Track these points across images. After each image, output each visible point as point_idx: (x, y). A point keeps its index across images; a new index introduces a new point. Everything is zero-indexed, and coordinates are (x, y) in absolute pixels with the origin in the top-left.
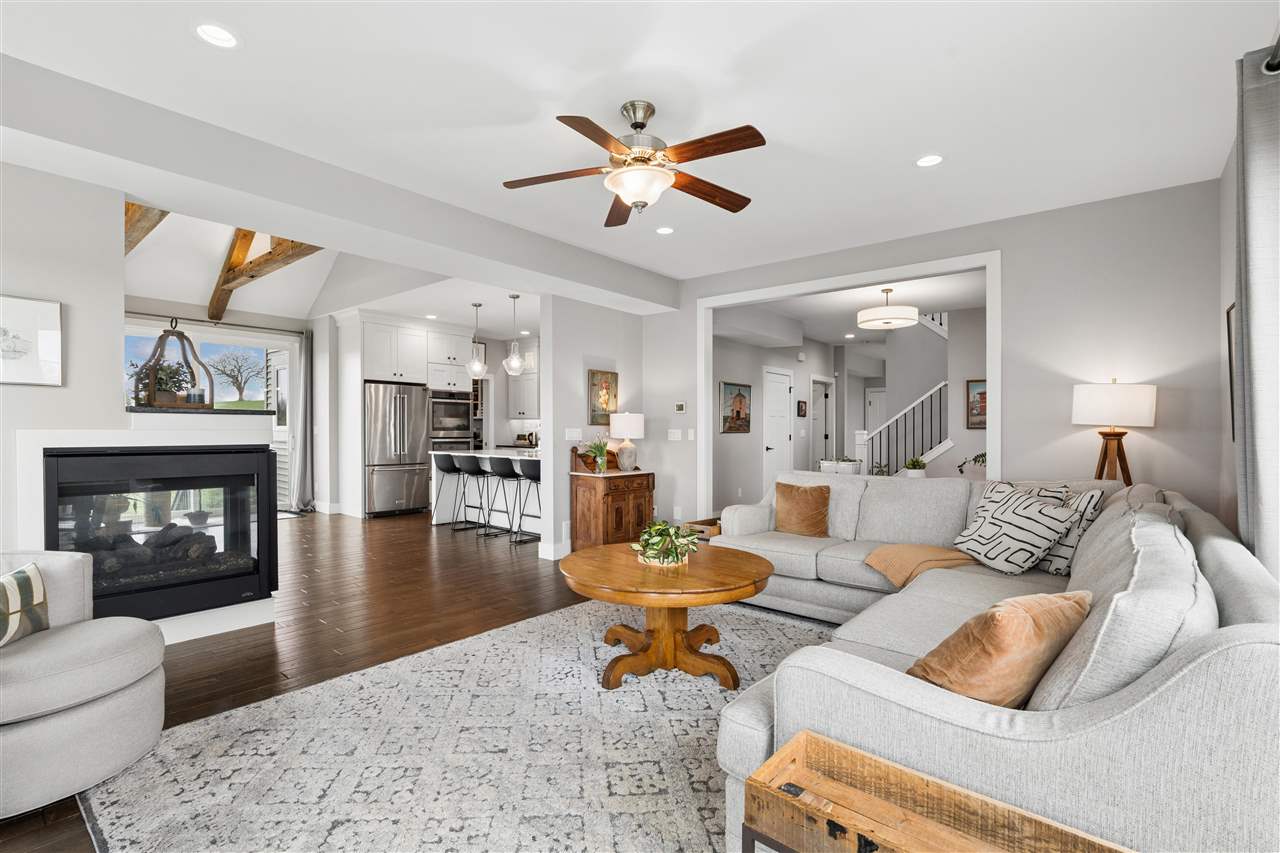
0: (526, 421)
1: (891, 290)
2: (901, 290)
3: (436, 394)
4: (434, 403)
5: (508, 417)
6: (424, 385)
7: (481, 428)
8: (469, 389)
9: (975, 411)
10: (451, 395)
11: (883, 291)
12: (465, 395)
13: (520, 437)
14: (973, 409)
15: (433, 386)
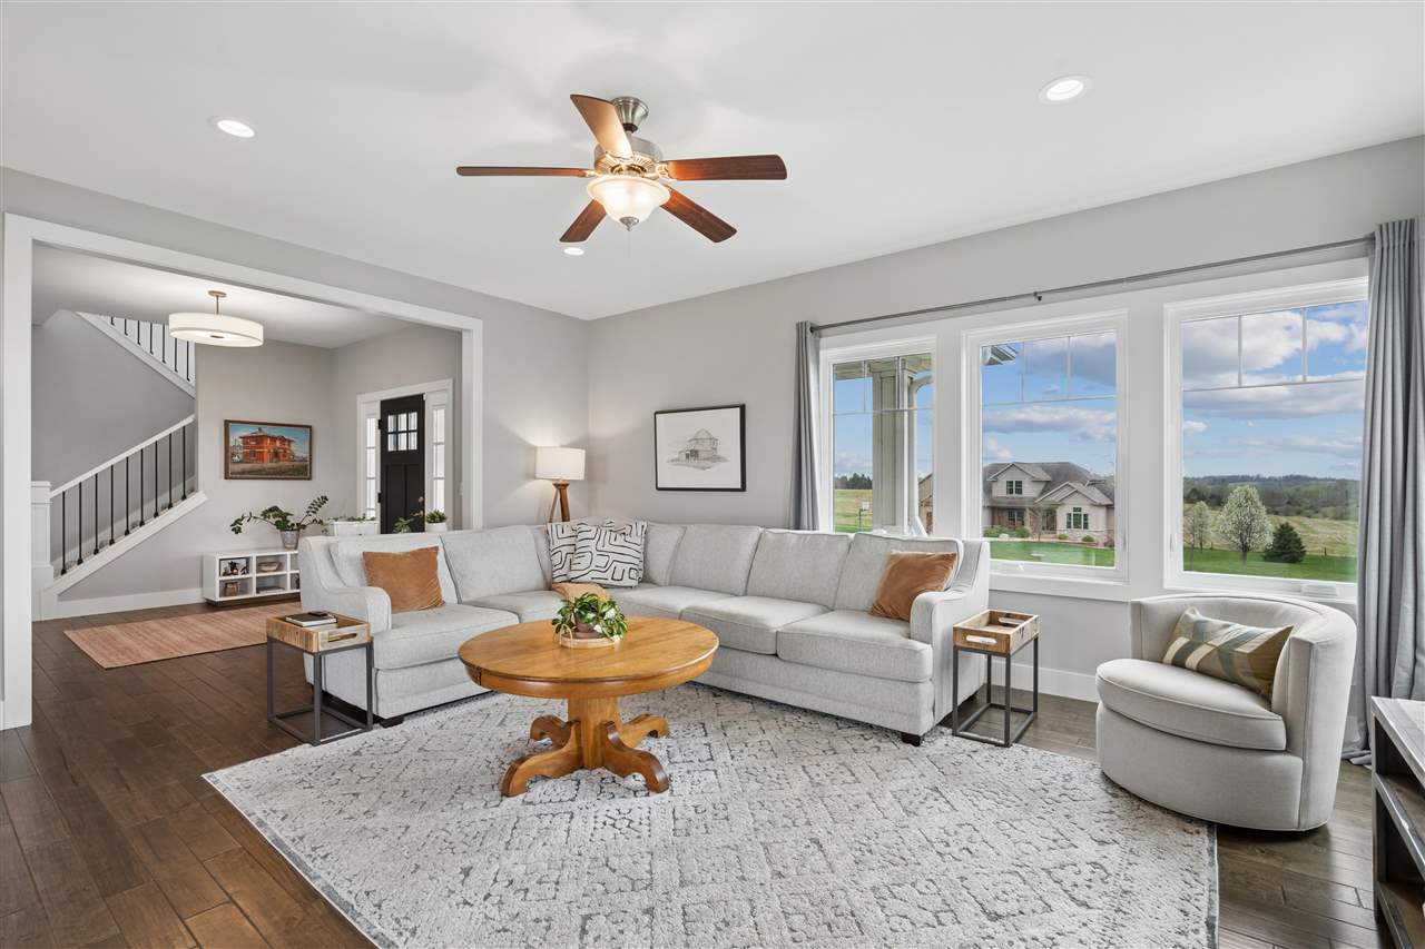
1: (224, 295)
2: (236, 297)
9: (236, 458)
11: (211, 293)
14: (233, 455)
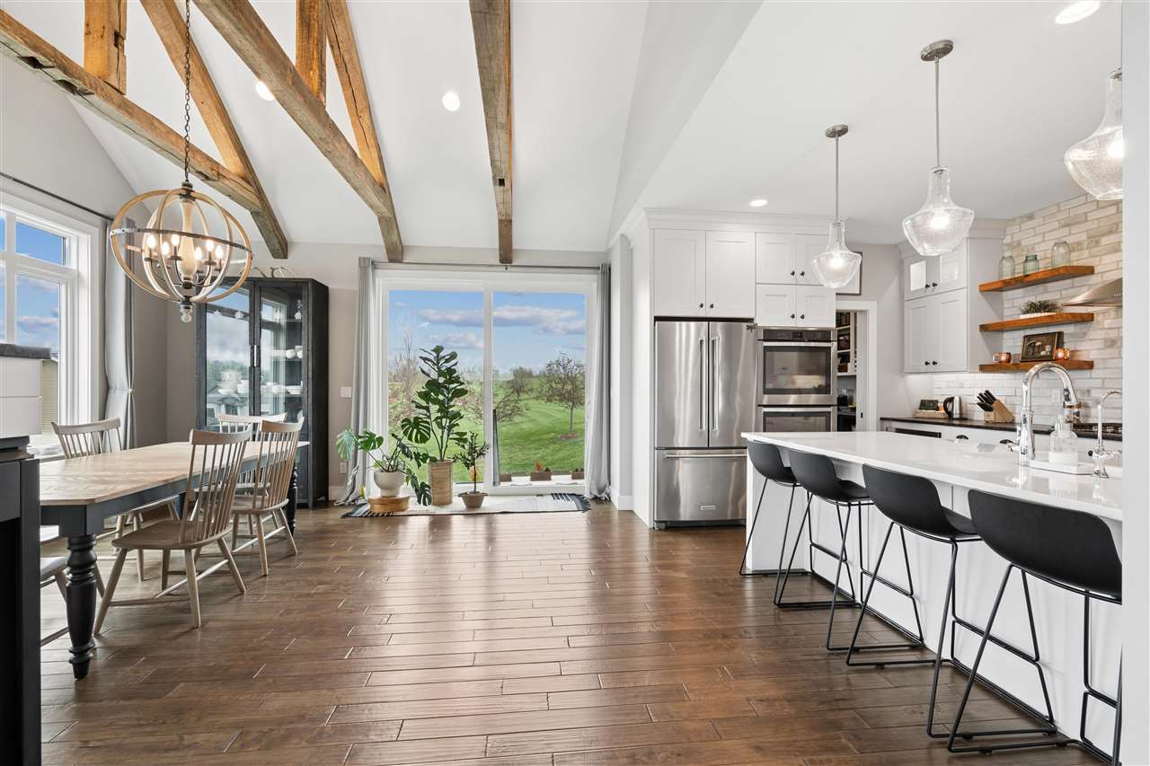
0: (936, 377)
3: (770, 334)
4: (766, 348)
5: (903, 372)
6: (750, 320)
7: (853, 390)
8: (830, 323)
10: (798, 335)
12: (824, 335)
13: (925, 405)
15: (765, 321)
